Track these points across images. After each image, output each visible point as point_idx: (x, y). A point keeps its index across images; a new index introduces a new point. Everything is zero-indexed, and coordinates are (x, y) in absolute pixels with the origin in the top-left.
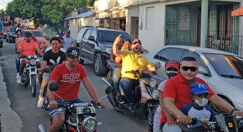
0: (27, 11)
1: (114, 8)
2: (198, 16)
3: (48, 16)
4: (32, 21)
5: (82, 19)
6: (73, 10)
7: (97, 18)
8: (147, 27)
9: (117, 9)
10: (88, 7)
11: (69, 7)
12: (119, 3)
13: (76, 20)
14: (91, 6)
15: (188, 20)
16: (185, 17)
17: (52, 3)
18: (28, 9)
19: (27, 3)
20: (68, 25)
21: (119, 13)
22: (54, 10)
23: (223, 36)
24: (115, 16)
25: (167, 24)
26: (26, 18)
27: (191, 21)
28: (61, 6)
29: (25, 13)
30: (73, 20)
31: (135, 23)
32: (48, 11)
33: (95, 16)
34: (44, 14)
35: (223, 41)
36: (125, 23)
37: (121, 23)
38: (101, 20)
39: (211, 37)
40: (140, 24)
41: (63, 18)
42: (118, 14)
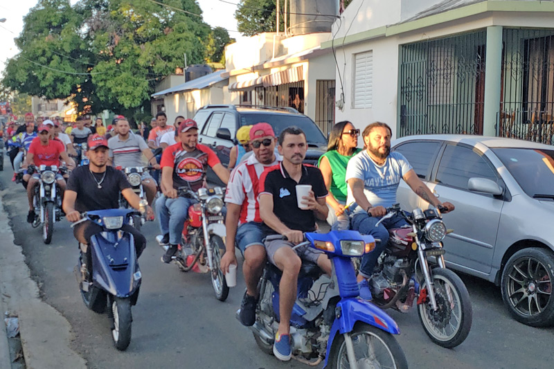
0: (57, 79)
1: (274, 60)
2: (478, 68)
3: (110, 90)
4: (71, 104)
5: (196, 94)
6: (173, 71)
7: (234, 87)
8: (356, 102)
9: (282, 63)
10: (210, 64)
11: (161, 64)
12: (287, 49)
13: (182, 97)
14: (217, 61)
15: (454, 78)
16: (445, 71)
17: (117, 55)
18: (59, 73)
19: (56, 58)
20: (163, 109)
21: (286, 71)
22: (124, 75)
23: (536, 113)
24: (277, 81)
25: (404, 91)
26: (56, 98)
27: (461, 81)
28: (141, 62)
29: (52, 83)
30: (174, 97)
31: (326, 95)
32: (109, 77)
33: (228, 84)
34: (101, 84)
35: (535, 126)
36: (302, 97)
37: (292, 98)
38: (242, 93)
39: (509, 117)
40: (338, 97)
41: (150, 93)
42: (284, 74)
